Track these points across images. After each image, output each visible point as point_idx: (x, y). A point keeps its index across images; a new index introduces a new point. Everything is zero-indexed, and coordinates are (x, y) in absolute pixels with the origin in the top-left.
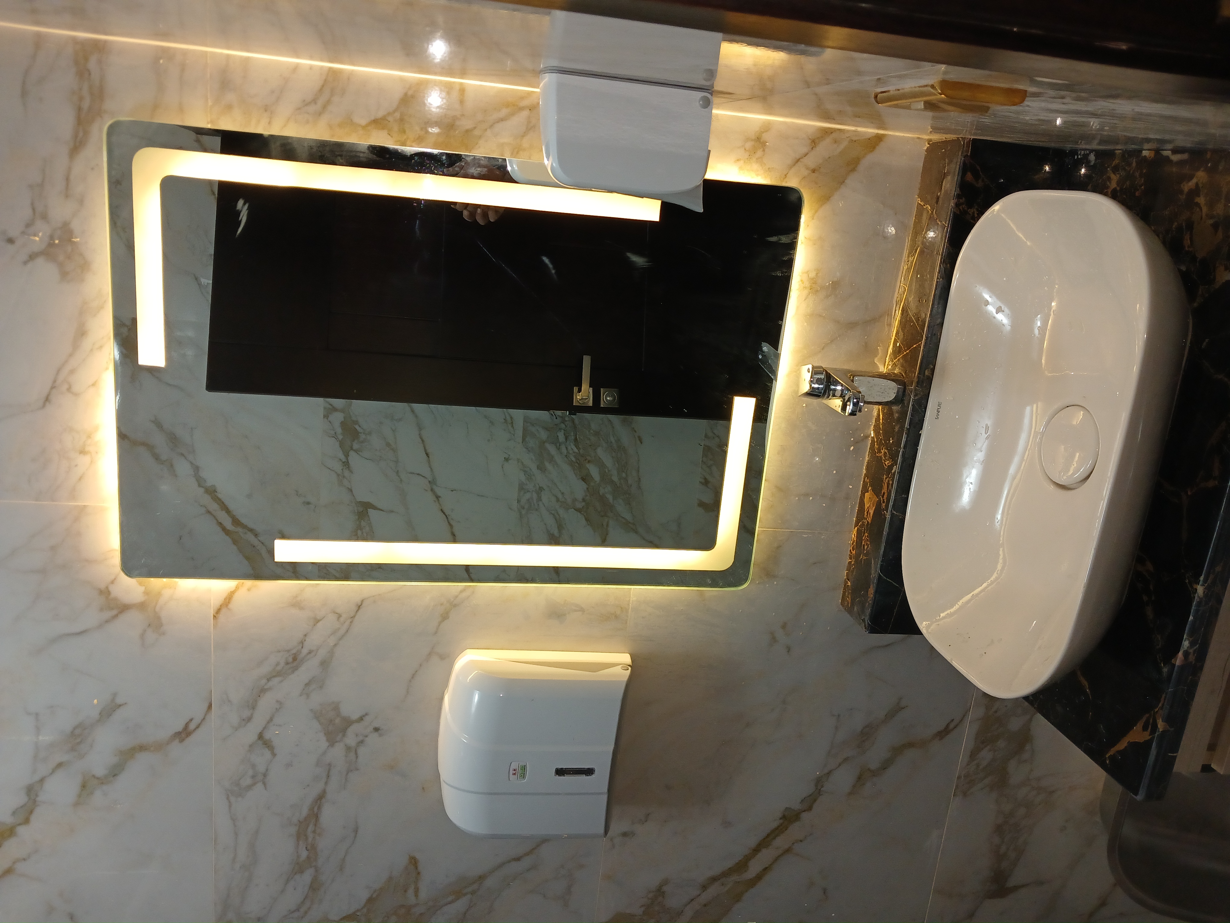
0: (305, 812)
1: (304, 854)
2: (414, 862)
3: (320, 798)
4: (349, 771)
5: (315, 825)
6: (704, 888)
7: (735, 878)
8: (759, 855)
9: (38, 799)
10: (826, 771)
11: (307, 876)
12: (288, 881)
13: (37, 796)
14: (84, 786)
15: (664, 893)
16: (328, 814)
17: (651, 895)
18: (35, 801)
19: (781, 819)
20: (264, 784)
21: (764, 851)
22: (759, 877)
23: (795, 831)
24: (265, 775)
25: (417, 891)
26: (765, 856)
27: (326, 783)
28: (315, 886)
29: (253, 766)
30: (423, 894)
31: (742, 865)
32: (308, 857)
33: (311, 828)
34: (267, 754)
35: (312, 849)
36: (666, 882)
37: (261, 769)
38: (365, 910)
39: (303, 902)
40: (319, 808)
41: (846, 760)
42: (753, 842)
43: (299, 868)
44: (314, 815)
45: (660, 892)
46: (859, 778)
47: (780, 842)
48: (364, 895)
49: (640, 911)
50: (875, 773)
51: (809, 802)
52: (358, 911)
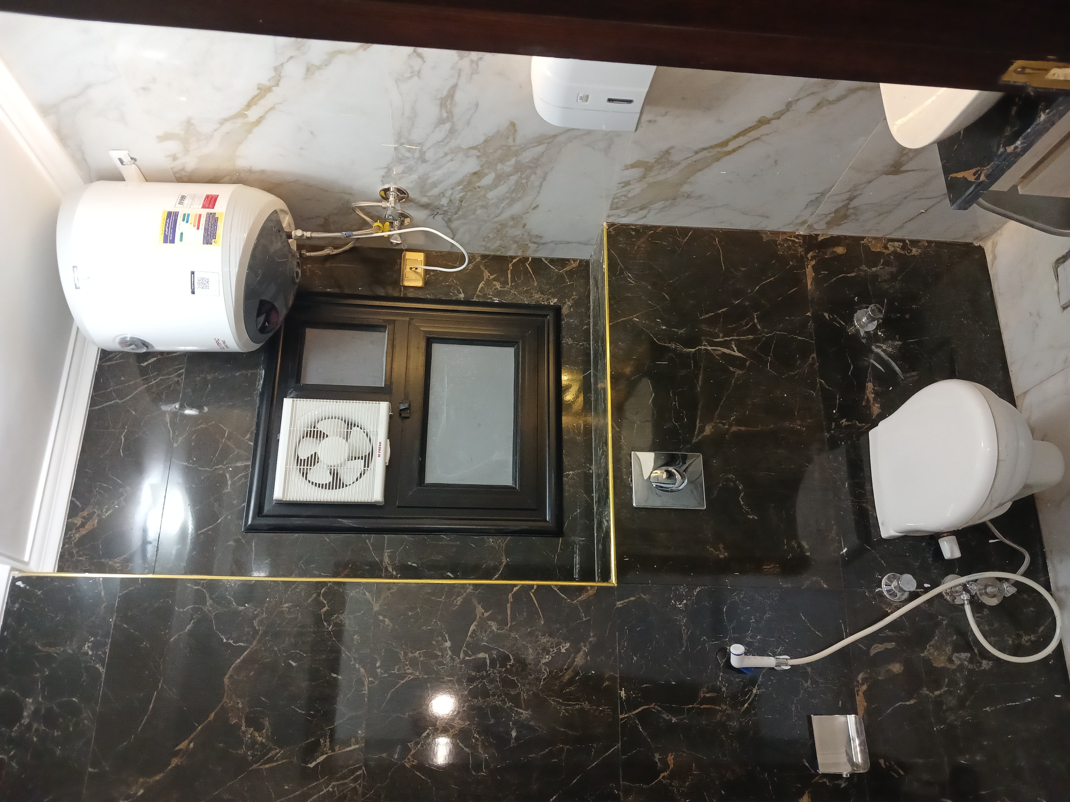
0: (445, 93)
1: (445, 115)
2: (513, 125)
3: (454, 88)
4: (472, 74)
5: (452, 101)
6: (696, 153)
7: (719, 149)
8: (737, 140)
9: (282, 74)
10: (797, 98)
11: (448, 126)
12: (435, 127)
13: (280, 73)
14: (308, 70)
15: (670, 153)
16: (459, 96)
17: (661, 154)
18: (280, 76)
19: (757, 122)
20: (419, 77)
21: (741, 138)
22: (734, 151)
23: (764, 129)
24: (419, 72)
25: (514, 140)
26: (741, 140)
27: (458, 79)
28: (452, 131)
29: (411, 67)
30: (518, 141)
31: (725, 143)
32: (448, 117)
33: (449, 102)
34: (420, 61)
35: (450, 113)
36: (672, 148)
37: (416, 68)
38: (483, 146)
39: (445, 138)
40: (454, 92)
41: (813, 93)
42: (735, 132)
43: (441, 121)
44: (451, 94)
45: (667, 152)
46: (819, 104)
47: (754, 134)
48: (482, 139)
49: (653, 161)
50: (831, 103)
51: (779, 115)
52: (478, 145)
